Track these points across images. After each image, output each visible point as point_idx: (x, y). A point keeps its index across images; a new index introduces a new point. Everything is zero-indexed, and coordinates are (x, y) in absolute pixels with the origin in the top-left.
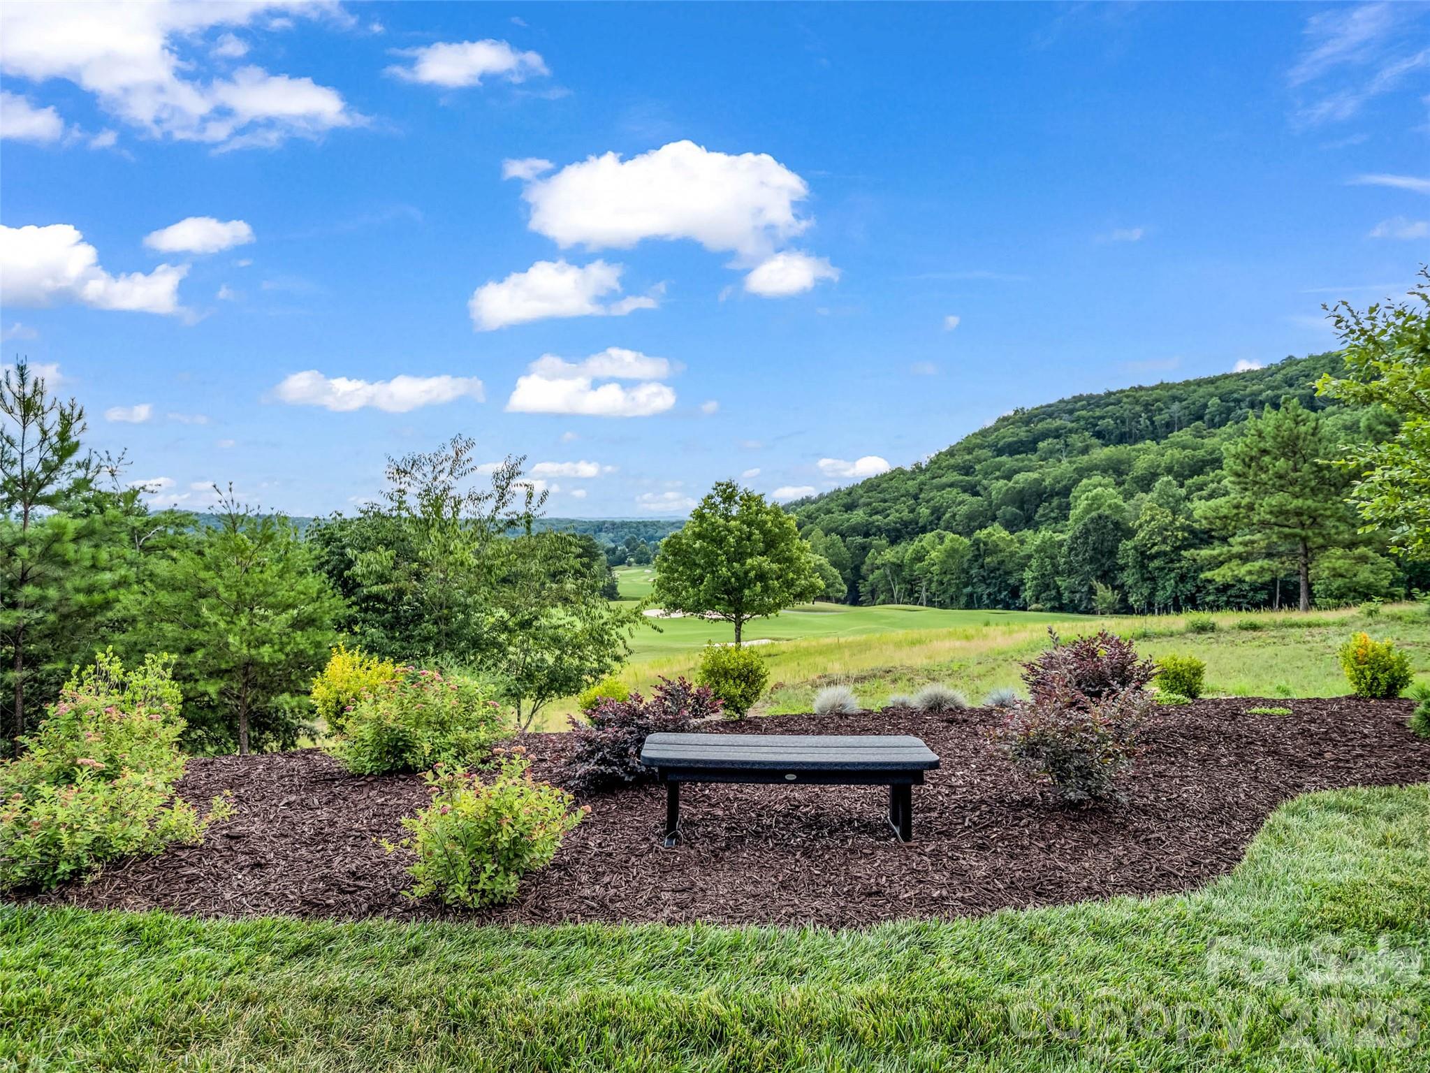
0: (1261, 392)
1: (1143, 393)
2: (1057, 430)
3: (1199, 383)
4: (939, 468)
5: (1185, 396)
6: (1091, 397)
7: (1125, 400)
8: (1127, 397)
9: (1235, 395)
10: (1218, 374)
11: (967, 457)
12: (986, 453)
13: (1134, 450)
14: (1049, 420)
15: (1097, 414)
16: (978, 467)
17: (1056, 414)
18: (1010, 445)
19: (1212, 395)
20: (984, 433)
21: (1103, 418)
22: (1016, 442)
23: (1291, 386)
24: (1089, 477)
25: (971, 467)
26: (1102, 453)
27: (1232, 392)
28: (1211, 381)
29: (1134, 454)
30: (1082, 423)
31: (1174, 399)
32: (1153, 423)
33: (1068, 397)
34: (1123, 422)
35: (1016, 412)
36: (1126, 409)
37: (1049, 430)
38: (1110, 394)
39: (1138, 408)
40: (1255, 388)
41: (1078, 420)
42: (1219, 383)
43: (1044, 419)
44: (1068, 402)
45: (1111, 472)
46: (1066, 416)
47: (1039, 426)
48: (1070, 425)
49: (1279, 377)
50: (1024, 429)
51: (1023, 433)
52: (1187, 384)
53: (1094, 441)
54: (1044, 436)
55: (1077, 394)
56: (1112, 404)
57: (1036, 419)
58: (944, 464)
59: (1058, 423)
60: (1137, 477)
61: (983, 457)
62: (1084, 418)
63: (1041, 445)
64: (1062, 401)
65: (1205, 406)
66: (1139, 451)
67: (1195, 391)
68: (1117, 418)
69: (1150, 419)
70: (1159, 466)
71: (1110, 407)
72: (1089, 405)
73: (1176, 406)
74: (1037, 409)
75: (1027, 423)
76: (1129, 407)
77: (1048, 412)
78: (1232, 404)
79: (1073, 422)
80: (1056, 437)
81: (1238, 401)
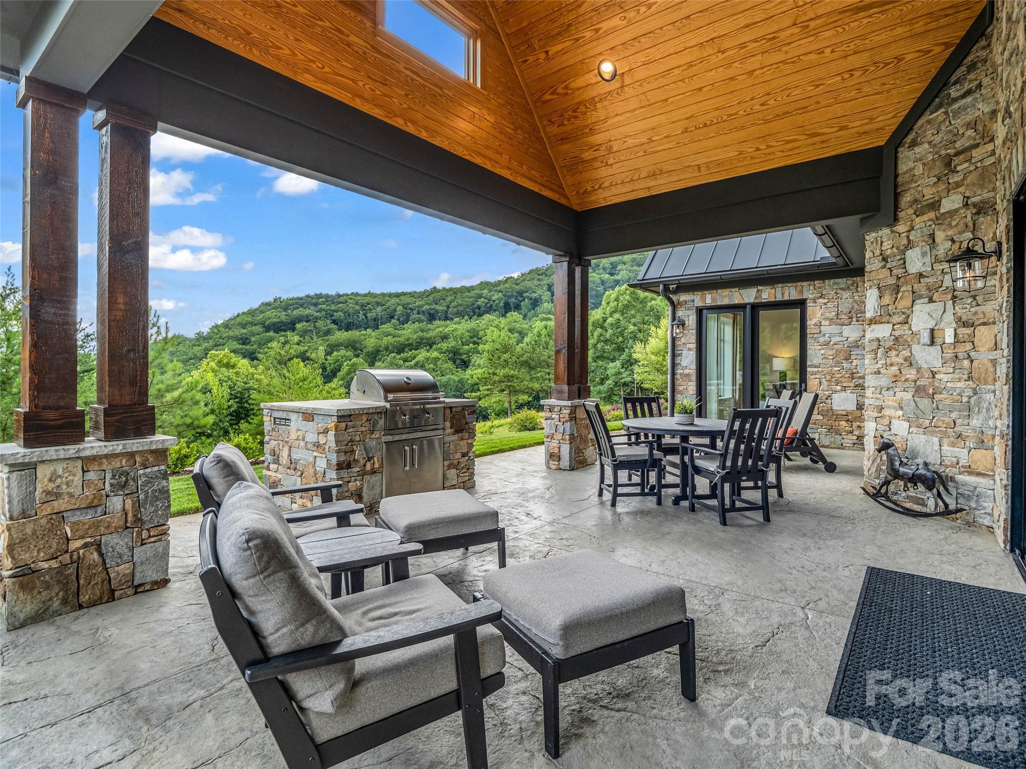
0: (422, 306)
1: (359, 298)
2: (307, 316)
3: (390, 295)
4: (220, 338)
5: (383, 303)
6: (327, 296)
7: (349, 301)
8: (350, 299)
9: (410, 306)
10: (400, 291)
11: (243, 331)
12: (258, 328)
13: (362, 335)
14: (301, 309)
15: (333, 308)
16: (253, 339)
17: (305, 305)
18: (274, 324)
19: (399, 305)
20: (252, 313)
21: (337, 311)
22: (278, 323)
23: (437, 304)
24: (338, 351)
25: (247, 339)
26: (342, 336)
27: (409, 304)
28: (397, 295)
29: (362, 337)
30: (323, 313)
31: (378, 304)
32: (366, 317)
33: (312, 293)
34: (349, 315)
35: (275, 300)
36: (351, 306)
37: (301, 316)
38: (339, 296)
39: (357, 307)
40: (420, 303)
41: (320, 311)
42: (401, 297)
43: (297, 308)
44: (312, 298)
45: (350, 348)
46: (313, 308)
47: (295, 312)
48: (316, 314)
49: (431, 298)
50: (284, 313)
51: (283, 316)
52: (383, 295)
53: (333, 326)
54: (300, 319)
55: (318, 293)
56: (342, 303)
57: (292, 307)
58: (225, 335)
59: (307, 312)
60: (368, 352)
61: (256, 332)
62: (324, 310)
63: (298, 326)
64: (308, 296)
65: (395, 310)
66: (365, 335)
67: (389, 300)
68: (345, 312)
69: (365, 315)
70: (380, 346)
71: (341, 305)
72: (327, 301)
73: (379, 309)
74: (291, 299)
75: (285, 309)
76: (353, 306)
77: (300, 303)
78: (409, 311)
79: (317, 312)
80: (307, 321)
81: (412, 309)
